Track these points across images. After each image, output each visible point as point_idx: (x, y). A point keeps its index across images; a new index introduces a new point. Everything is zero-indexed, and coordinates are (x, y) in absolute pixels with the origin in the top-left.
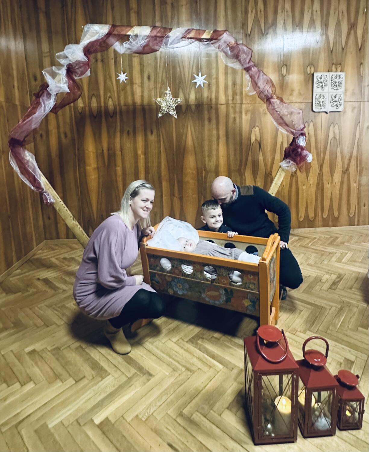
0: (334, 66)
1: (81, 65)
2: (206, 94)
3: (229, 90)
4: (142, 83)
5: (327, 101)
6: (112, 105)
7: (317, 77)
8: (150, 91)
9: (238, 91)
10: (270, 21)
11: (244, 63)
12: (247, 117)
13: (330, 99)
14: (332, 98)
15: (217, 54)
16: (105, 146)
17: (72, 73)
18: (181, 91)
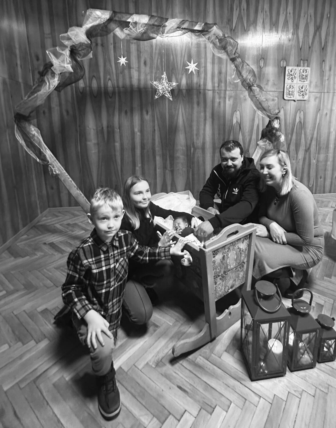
0: (302, 61)
1: (84, 47)
2: (195, 80)
3: (215, 78)
4: (139, 67)
5: (295, 91)
6: (112, 86)
7: (288, 70)
8: (146, 75)
9: (223, 80)
10: (252, 18)
11: (230, 53)
12: (229, 102)
13: (298, 89)
14: (299, 88)
15: (205, 45)
16: (105, 123)
17: (75, 54)
18: (174, 76)
